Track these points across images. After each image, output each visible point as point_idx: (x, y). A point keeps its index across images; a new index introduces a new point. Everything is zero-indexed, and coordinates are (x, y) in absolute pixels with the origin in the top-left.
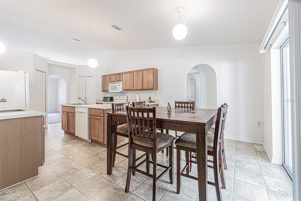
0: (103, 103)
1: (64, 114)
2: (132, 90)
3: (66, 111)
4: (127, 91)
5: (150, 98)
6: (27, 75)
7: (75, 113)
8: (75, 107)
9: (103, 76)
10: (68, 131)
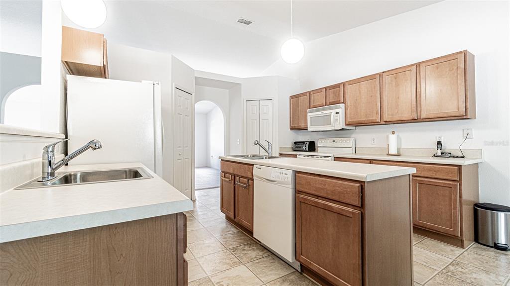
0: (296, 155)
1: (225, 177)
2: (378, 124)
3: (231, 171)
4: (353, 128)
5: (439, 143)
6: (158, 88)
7: (253, 180)
8: (253, 165)
9: (292, 97)
10: (235, 218)
